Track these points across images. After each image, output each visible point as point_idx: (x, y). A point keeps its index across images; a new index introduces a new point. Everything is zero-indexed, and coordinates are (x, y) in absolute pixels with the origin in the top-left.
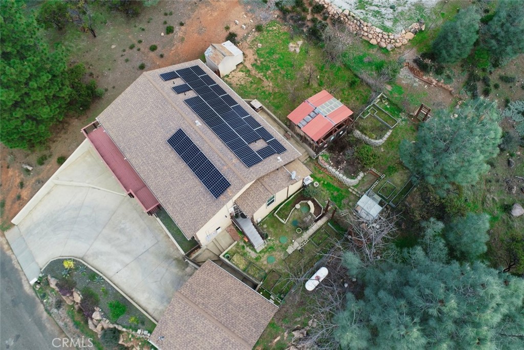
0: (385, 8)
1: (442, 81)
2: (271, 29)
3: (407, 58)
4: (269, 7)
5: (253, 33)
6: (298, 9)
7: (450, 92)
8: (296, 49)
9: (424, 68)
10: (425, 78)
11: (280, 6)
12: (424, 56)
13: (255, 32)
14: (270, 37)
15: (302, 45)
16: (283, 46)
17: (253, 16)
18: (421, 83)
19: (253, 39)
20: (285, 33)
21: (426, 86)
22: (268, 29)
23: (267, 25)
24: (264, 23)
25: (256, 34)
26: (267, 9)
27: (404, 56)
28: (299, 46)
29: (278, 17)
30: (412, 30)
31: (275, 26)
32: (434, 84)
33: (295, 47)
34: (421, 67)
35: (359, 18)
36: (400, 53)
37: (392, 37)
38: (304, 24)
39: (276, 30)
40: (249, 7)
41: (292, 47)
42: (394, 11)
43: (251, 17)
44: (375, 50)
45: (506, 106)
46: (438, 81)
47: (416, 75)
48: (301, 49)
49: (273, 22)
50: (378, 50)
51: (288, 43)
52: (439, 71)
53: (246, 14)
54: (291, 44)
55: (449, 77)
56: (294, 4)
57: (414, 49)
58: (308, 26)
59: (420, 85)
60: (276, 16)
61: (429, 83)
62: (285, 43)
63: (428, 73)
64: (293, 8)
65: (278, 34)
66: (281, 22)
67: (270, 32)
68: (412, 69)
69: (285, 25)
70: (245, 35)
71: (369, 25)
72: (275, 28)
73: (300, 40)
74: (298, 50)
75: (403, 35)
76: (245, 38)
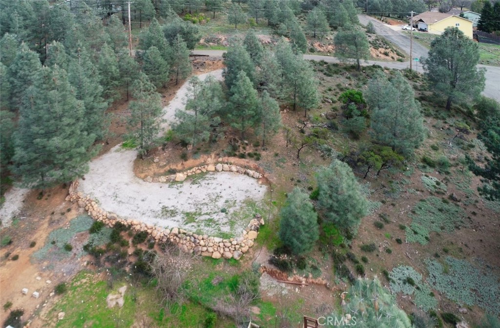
0: (216, 214)
1: (311, 276)
2: (78, 283)
3: (261, 262)
4: (75, 254)
5: (51, 300)
6: (115, 245)
7: (325, 285)
8: (118, 300)
9: (284, 267)
10: (291, 279)
11: (90, 248)
12: (277, 252)
13: (54, 296)
14: (77, 297)
15: (127, 292)
16: (98, 303)
17: (52, 274)
18: (289, 288)
19: (50, 309)
20: (100, 283)
21: (297, 290)
22: (74, 285)
23: (73, 280)
24: (68, 279)
25: (56, 300)
26: (72, 259)
27: (256, 261)
28: (123, 295)
29: (88, 264)
30: (253, 228)
31: (84, 278)
32: (304, 282)
33: (117, 299)
34: (280, 267)
35: (191, 233)
36: (251, 259)
37: (235, 242)
38: (125, 262)
39: (86, 283)
40: (45, 263)
41: (111, 300)
42: (227, 213)
43: (48, 276)
44: (222, 264)
45: (388, 279)
46: (307, 277)
47: (279, 279)
48: (126, 298)
49: (81, 274)
50: (225, 265)
51: (106, 296)
52: (301, 265)
53: (40, 275)
54: (110, 297)
55: (315, 268)
56: (109, 241)
57: (264, 249)
58: (130, 263)
59: (289, 290)
60: (85, 263)
61: (298, 284)
62: (101, 299)
63: (291, 271)
64: (108, 245)
65: (90, 287)
66: (93, 270)
67: (78, 289)
68: (272, 274)
69: (100, 272)
70: (38, 306)
71: (205, 236)
72: (84, 281)
73: (122, 286)
74: (121, 302)
75: (246, 237)
76: (37, 312)
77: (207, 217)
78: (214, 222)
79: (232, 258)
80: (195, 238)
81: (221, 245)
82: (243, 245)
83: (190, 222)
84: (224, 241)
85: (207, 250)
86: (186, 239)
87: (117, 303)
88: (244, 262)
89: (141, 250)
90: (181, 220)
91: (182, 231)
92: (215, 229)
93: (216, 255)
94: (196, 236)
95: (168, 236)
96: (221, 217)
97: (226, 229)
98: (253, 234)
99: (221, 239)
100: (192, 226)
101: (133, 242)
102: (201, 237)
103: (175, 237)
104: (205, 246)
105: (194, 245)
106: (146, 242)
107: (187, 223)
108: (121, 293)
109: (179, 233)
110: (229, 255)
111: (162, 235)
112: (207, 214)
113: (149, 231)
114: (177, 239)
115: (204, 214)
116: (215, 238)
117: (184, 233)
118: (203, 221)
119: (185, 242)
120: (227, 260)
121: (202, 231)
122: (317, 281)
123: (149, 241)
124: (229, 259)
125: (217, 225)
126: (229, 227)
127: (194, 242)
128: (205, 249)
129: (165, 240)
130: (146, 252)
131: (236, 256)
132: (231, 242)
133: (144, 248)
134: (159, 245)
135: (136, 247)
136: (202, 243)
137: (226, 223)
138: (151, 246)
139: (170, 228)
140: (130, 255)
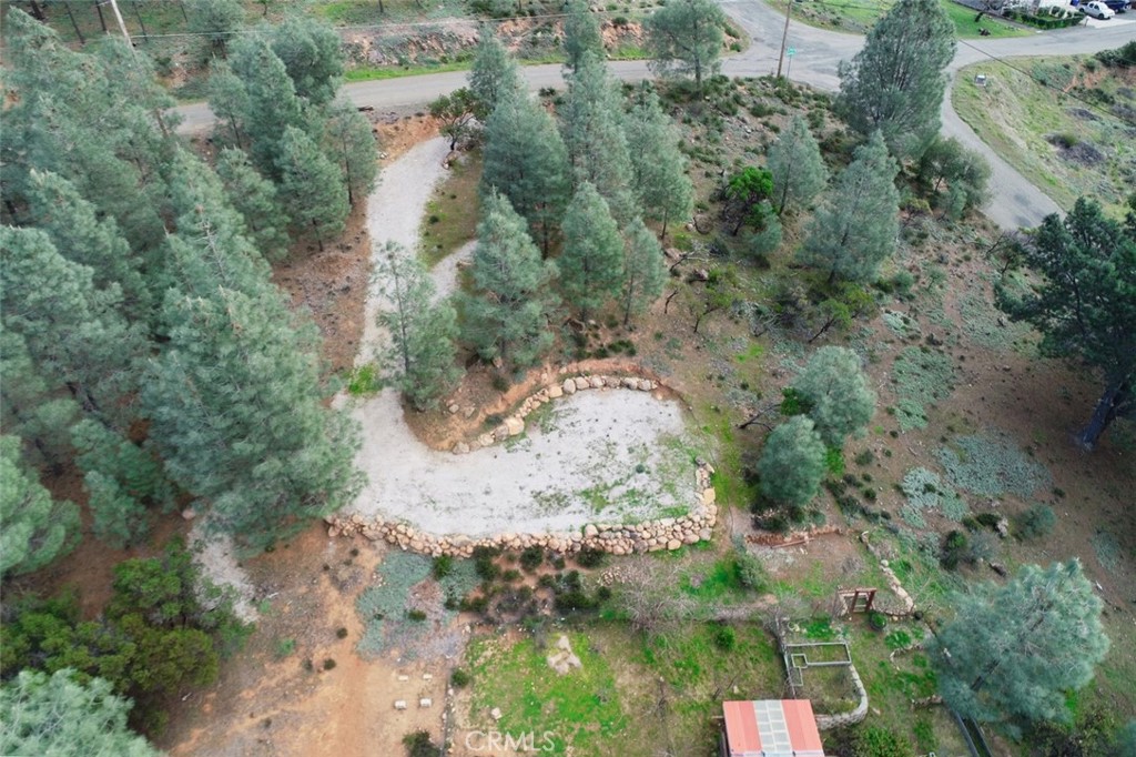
0: (632, 479)
1: (813, 526)
2: (482, 660)
3: (742, 531)
4: (437, 621)
5: (456, 698)
6: (497, 584)
7: (838, 532)
8: (569, 660)
9: (776, 527)
10: (788, 539)
11: (457, 603)
12: (756, 509)
13: (457, 694)
14: (498, 680)
15: (571, 643)
16: (540, 674)
17: (422, 664)
18: (791, 552)
19: (468, 713)
20: (517, 648)
21: (802, 550)
22: (476, 665)
23: (467, 658)
24: (457, 661)
25: (464, 695)
26: (437, 630)
27: (734, 532)
28: (570, 650)
29: (472, 627)
30: (705, 484)
31: (484, 649)
32: (806, 538)
33: (565, 659)
34: (772, 529)
35: (620, 526)
36: (724, 532)
37: (696, 518)
38: (534, 603)
39: (494, 655)
40: (395, 653)
41: (558, 663)
42: (648, 472)
43: (417, 668)
44: (687, 555)
46: (809, 530)
47: (774, 545)
48: (577, 652)
49: (472, 648)
51: (544, 661)
52: (796, 515)
53: (403, 672)
54: (552, 660)
55: (815, 514)
56: (480, 581)
57: (733, 509)
58: (545, 602)
59: (794, 555)
60: (468, 628)
61: (800, 542)
62: (540, 666)
63: (787, 529)
64: (484, 588)
65: (506, 659)
66: (488, 633)
67: (487, 668)
68: (761, 541)
69: (503, 632)
70: (443, 716)
71: (646, 523)
72: (489, 653)
73: (559, 638)
74: (576, 660)
75: (705, 504)
77: (622, 489)
78: (641, 494)
79: (700, 540)
80: (631, 531)
81: (678, 528)
82: (708, 516)
83: (603, 507)
84: (680, 520)
85: (658, 542)
86: (616, 538)
87: (571, 665)
88: (719, 540)
89: (547, 577)
90: (584, 509)
91: (602, 526)
92: (651, 507)
93: (675, 544)
94: (632, 527)
95: (583, 542)
96: (645, 482)
97: (667, 500)
98: (710, 494)
99: (673, 520)
100: (611, 512)
101: (524, 568)
102: (640, 527)
103: (596, 540)
104: (652, 537)
105: (633, 542)
106: (544, 561)
107: (598, 511)
108: (565, 649)
109: (600, 531)
110: (695, 539)
111: (570, 543)
112: (616, 484)
113: (543, 543)
114: (601, 542)
115: (614, 486)
116: (662, 521)
117: (610, 530)
118: (620, 498)
119: (615, 541)
120: (693, 545)
121: (632, 515)
122: (824, 530)
123: (550, 557)
124: (694, 544)
125: (648, 497)
126: (670, 496)
127: (633, 537)
128: (653, 542)
129: (578, 549)
130: (559, 577)
131: (706, 537)
132: (690, 520)
133: (551, 572)
134: (571, 558)
135: (535, 574)
136: (646, 535)
137: (661, 490)
138: (560, 564)
139: (577, 527)
140: (535, 591)
